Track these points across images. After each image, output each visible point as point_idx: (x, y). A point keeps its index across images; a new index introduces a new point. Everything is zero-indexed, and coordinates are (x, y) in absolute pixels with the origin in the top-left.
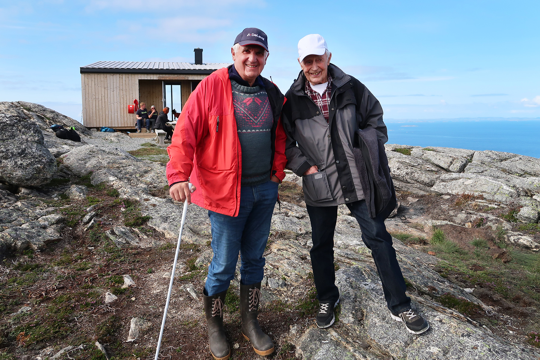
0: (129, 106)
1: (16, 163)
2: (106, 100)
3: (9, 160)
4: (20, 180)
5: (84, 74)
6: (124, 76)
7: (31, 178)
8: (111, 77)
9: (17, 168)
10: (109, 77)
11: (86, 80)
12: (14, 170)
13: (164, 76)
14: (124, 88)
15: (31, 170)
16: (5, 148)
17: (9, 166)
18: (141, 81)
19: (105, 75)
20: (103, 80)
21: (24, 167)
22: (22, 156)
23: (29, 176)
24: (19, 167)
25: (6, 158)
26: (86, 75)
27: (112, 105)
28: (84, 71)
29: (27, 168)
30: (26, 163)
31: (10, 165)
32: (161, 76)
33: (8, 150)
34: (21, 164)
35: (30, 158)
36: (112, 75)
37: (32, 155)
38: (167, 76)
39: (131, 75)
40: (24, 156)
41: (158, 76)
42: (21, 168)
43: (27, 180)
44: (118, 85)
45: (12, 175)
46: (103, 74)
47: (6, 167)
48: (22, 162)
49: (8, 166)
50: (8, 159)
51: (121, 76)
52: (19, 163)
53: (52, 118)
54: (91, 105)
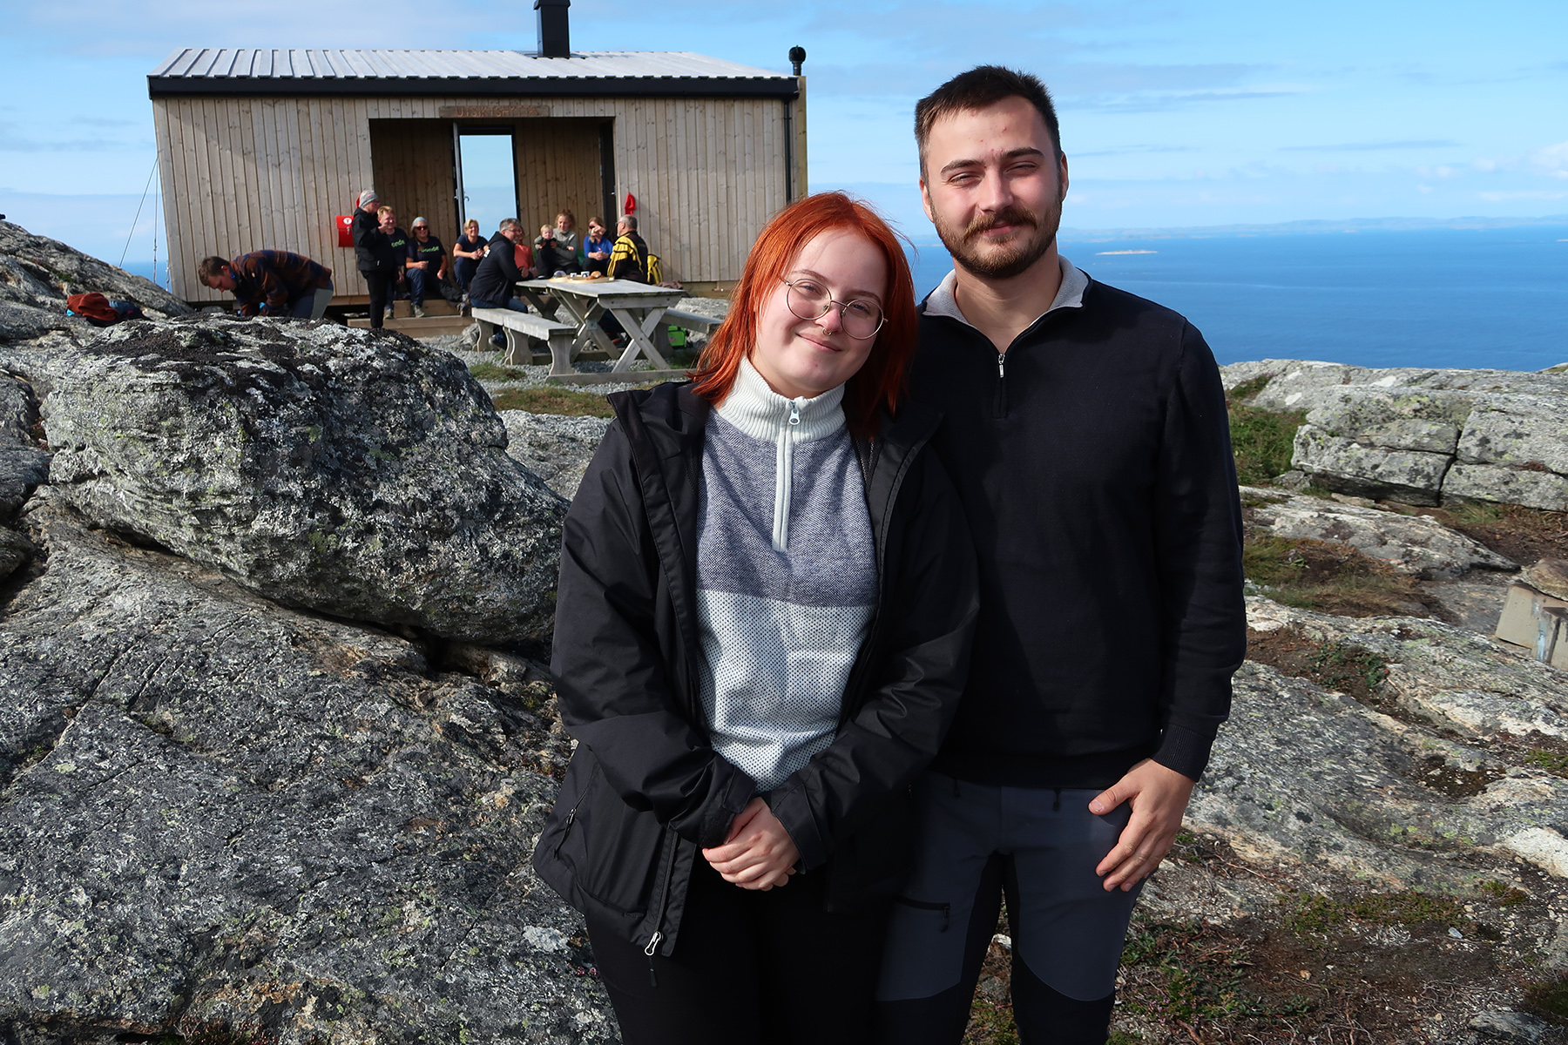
0: (340, 220)
1: (484, 550)
2: (254, 199)
3: (455, 539)
4: (499, 621)
5: (163, 102)
6: (315, 108)
7: (535, 611)
8: (268, 110)
9: (493, 573)
10: (261, 112)
11: (174, 122)
12: (480, 583)
13: (462, 103)
14: (318, 154)
15: (537, 579)
16: (424, 485)
17: (462, 567)
18: (377, 126)
19: (245, 105)
20: (237, 124)
21: (514, 566)
22: (497, 516)
23: (532, 602)
24: (497, 571)
25: (443, 535)
26: (173, 105)
27: (277, 216)
28: (164, 89)
29: (527, 568)
30: (522, 549)
31: (466, 563)
32: (451, 103)
33: (437, 495)
34: (506, 555)
35: (524, 526)
36: (271, 102)
37: (531, 512)
38: (473, 103)
39: (339, 102)
40: (504, 518)
41: (440, 104)
42: (505, 571)
43: (523, 619)
44: (294, 142)
45: (472, 602)
46: (235, 101)
47: (450, 570)
48: (507, 546)
49: (456, 570)
50: (449, 536)
51: (302, 106)
52: (496, 550)
53: (79, 274)
54: (196, 218)
